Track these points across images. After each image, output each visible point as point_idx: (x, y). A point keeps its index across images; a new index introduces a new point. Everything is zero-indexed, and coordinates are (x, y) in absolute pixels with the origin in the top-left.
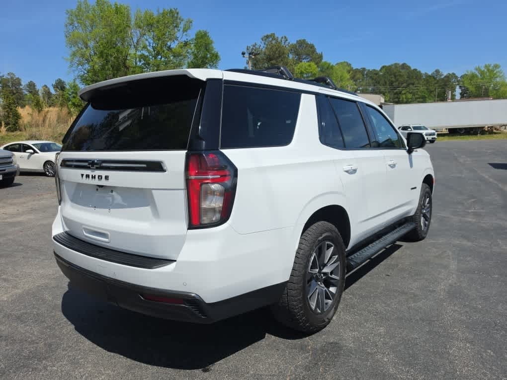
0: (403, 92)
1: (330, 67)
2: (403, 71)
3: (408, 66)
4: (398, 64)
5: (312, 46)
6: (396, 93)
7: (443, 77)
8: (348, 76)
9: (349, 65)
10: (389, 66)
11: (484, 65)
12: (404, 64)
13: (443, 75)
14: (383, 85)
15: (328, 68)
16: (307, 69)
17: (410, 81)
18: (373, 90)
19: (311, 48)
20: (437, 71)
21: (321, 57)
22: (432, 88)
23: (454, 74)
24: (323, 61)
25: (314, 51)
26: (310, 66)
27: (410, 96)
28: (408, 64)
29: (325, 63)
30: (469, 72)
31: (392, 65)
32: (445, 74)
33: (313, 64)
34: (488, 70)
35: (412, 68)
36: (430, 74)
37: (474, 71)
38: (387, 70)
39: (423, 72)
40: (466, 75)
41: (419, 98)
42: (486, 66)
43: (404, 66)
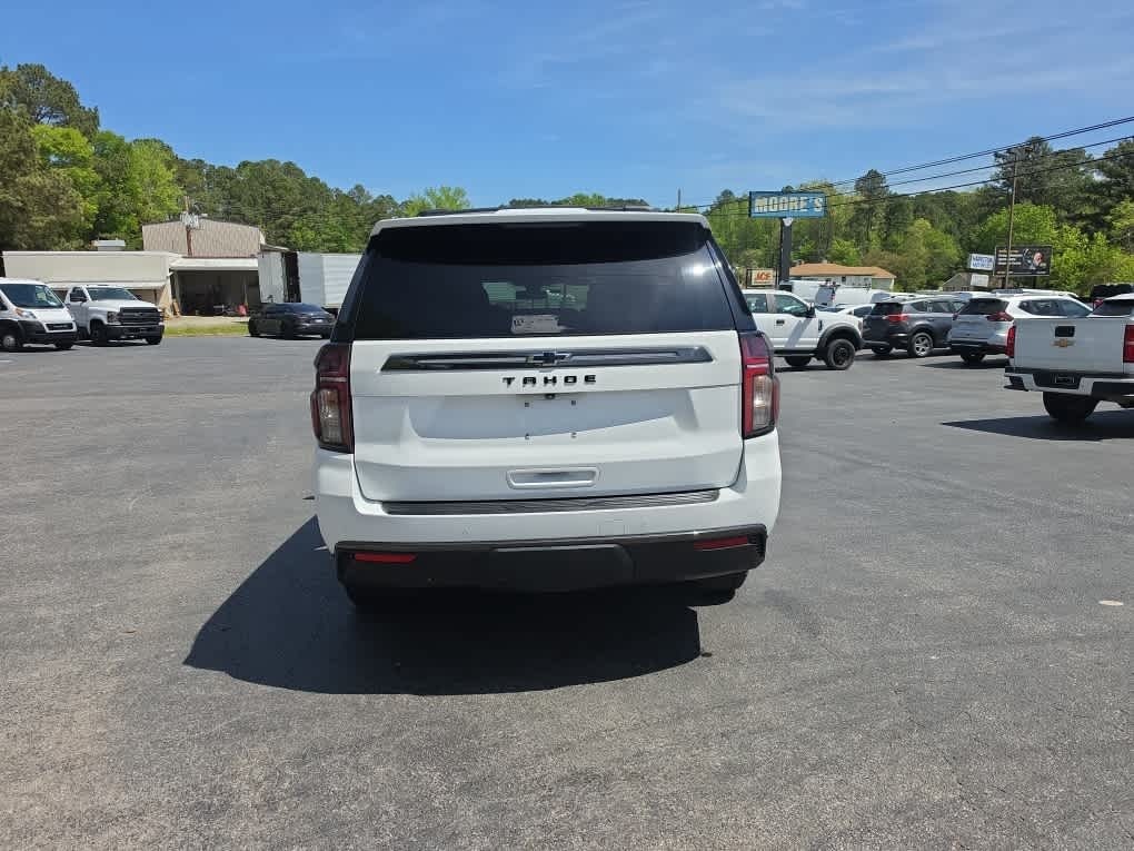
0: (296, 225)
1: (120, 148)
2: (289, 179)
3: (297, 169)
4: (278, 162)
5: (67, 88)
6: (281, 226)
7: (370, 201)
8: (170, 176)
9: (168, 149)
10: (258, 164)
11: (439, 187)
12: (289, 164)
13: (370, 198)
14: (249, 204)
15: (117, 151)
16: (61, 144)
17: (306, 204)
18: (227, 212)
19: (64, 90)
20: (359, 188)
21: (94, 118)
22: (352, 222)
23: (390, 198)
24: (102, 129)
25: (74, 100)
26: (67, 136)
27: (310, 234)
28: (299, 166)
29: (109, 135)
30: (416, 197)
31: (264, 162)
32: (375, 194)
33: (75, 133)
34: (448, 197)
35: (309, 176)
36: (345, 192)
37: (422, 195)
38: (256, 171)
39: (331, 186)
40: (411, 202)
41: (329, 241)
42: (442, 190)
43: (290, 168)
